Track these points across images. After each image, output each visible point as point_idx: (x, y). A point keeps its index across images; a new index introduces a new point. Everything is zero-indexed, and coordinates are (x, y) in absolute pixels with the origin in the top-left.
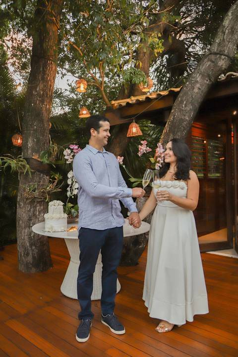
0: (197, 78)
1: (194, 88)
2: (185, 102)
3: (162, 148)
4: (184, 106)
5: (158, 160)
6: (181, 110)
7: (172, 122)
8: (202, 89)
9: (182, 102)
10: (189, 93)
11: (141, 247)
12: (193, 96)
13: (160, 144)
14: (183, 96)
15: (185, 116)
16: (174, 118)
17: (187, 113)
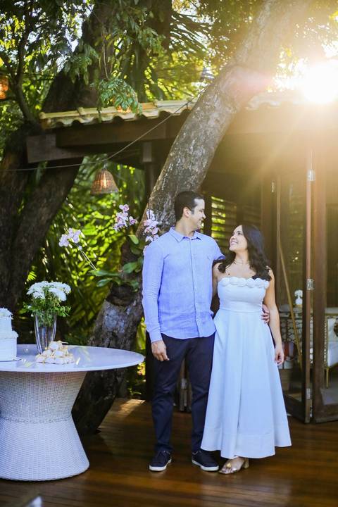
0: (214, 103)
1: (208, 119)
2: (194, 142)
3: (154, 219)
4: (192, 148)
5: (146, 240)
6: (186, 155)
7: (171, 173)
8: (221, 122)
9: (188, 140)
10: (201, 127)
11: (107, 398)
12: (208, 133)
13: (149, 213)
14: (190, 131)
15: (193, 165)
16: (174, 168)
17: (197, 160)
